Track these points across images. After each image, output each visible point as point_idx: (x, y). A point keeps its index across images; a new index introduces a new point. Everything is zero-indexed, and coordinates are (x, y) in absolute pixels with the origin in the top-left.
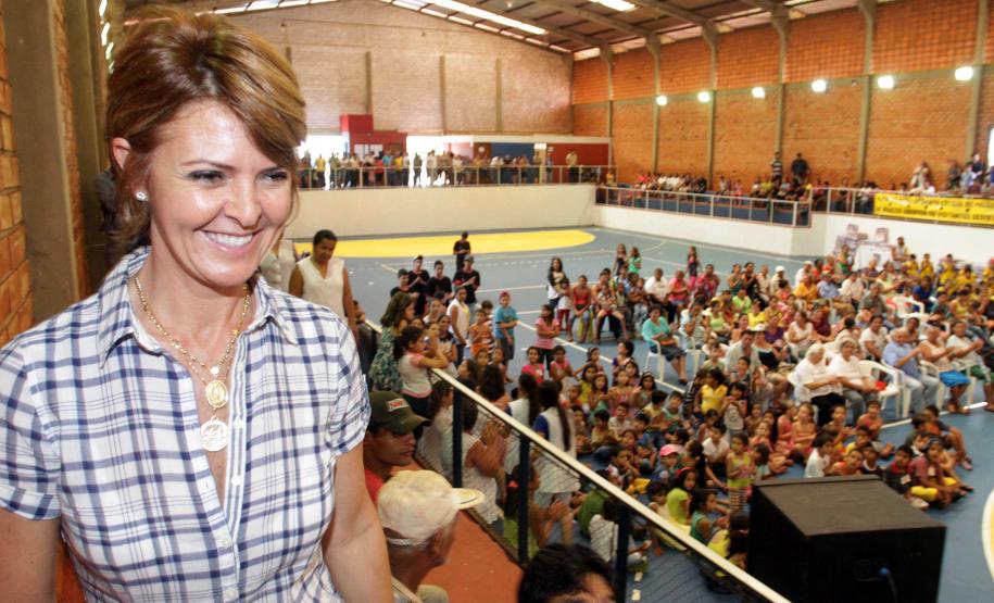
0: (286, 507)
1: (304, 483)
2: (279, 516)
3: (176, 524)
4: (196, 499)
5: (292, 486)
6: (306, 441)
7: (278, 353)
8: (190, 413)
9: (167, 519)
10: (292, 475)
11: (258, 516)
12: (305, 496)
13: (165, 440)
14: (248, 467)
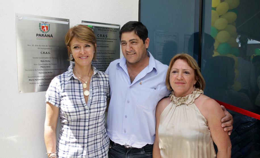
0: (98, 103)
1: (101, 99)
2: (96, 104)
3: (79, 106)
4: (82, 102)
5: (99, 100)
6: (103, 93)
7: (98, 79)
8: (82, 90)
9: (77, 105)
10: (100, 98)
11: (93, 104)
12: (101, 102)
13: (77, 94)
14: (92, 96)
